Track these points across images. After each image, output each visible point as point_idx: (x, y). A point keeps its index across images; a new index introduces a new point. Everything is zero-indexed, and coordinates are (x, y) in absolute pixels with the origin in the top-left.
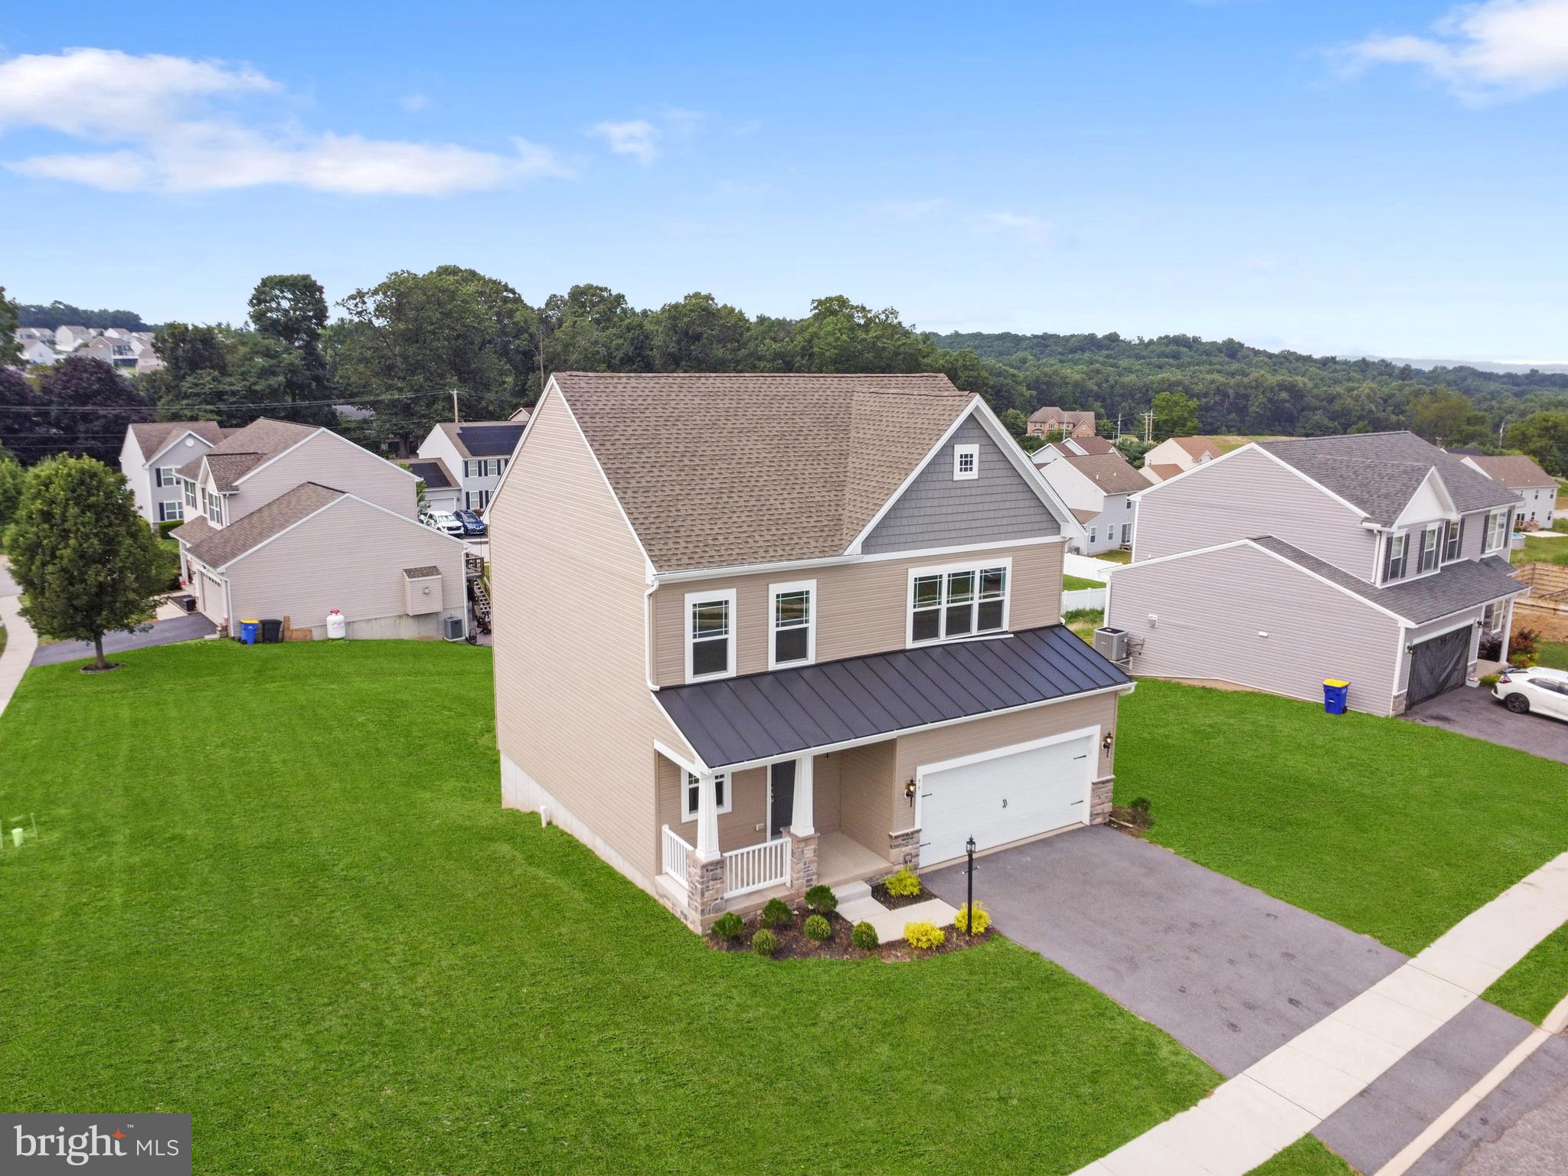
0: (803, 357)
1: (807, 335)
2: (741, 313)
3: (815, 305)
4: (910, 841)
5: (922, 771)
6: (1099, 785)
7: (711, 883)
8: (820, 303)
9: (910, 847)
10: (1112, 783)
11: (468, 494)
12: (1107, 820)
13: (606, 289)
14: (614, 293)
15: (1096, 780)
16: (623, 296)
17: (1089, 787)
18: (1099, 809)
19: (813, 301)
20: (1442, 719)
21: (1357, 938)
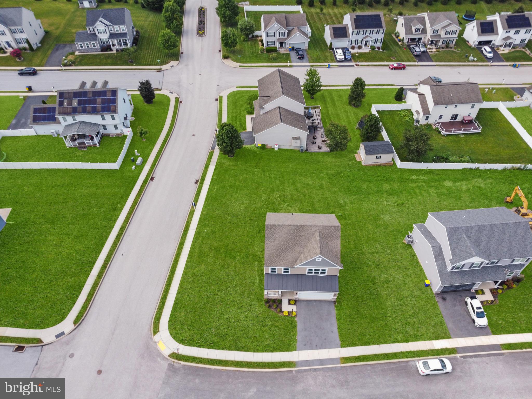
11: (352, 41)
20: (444, 299)
21: (338, 341)
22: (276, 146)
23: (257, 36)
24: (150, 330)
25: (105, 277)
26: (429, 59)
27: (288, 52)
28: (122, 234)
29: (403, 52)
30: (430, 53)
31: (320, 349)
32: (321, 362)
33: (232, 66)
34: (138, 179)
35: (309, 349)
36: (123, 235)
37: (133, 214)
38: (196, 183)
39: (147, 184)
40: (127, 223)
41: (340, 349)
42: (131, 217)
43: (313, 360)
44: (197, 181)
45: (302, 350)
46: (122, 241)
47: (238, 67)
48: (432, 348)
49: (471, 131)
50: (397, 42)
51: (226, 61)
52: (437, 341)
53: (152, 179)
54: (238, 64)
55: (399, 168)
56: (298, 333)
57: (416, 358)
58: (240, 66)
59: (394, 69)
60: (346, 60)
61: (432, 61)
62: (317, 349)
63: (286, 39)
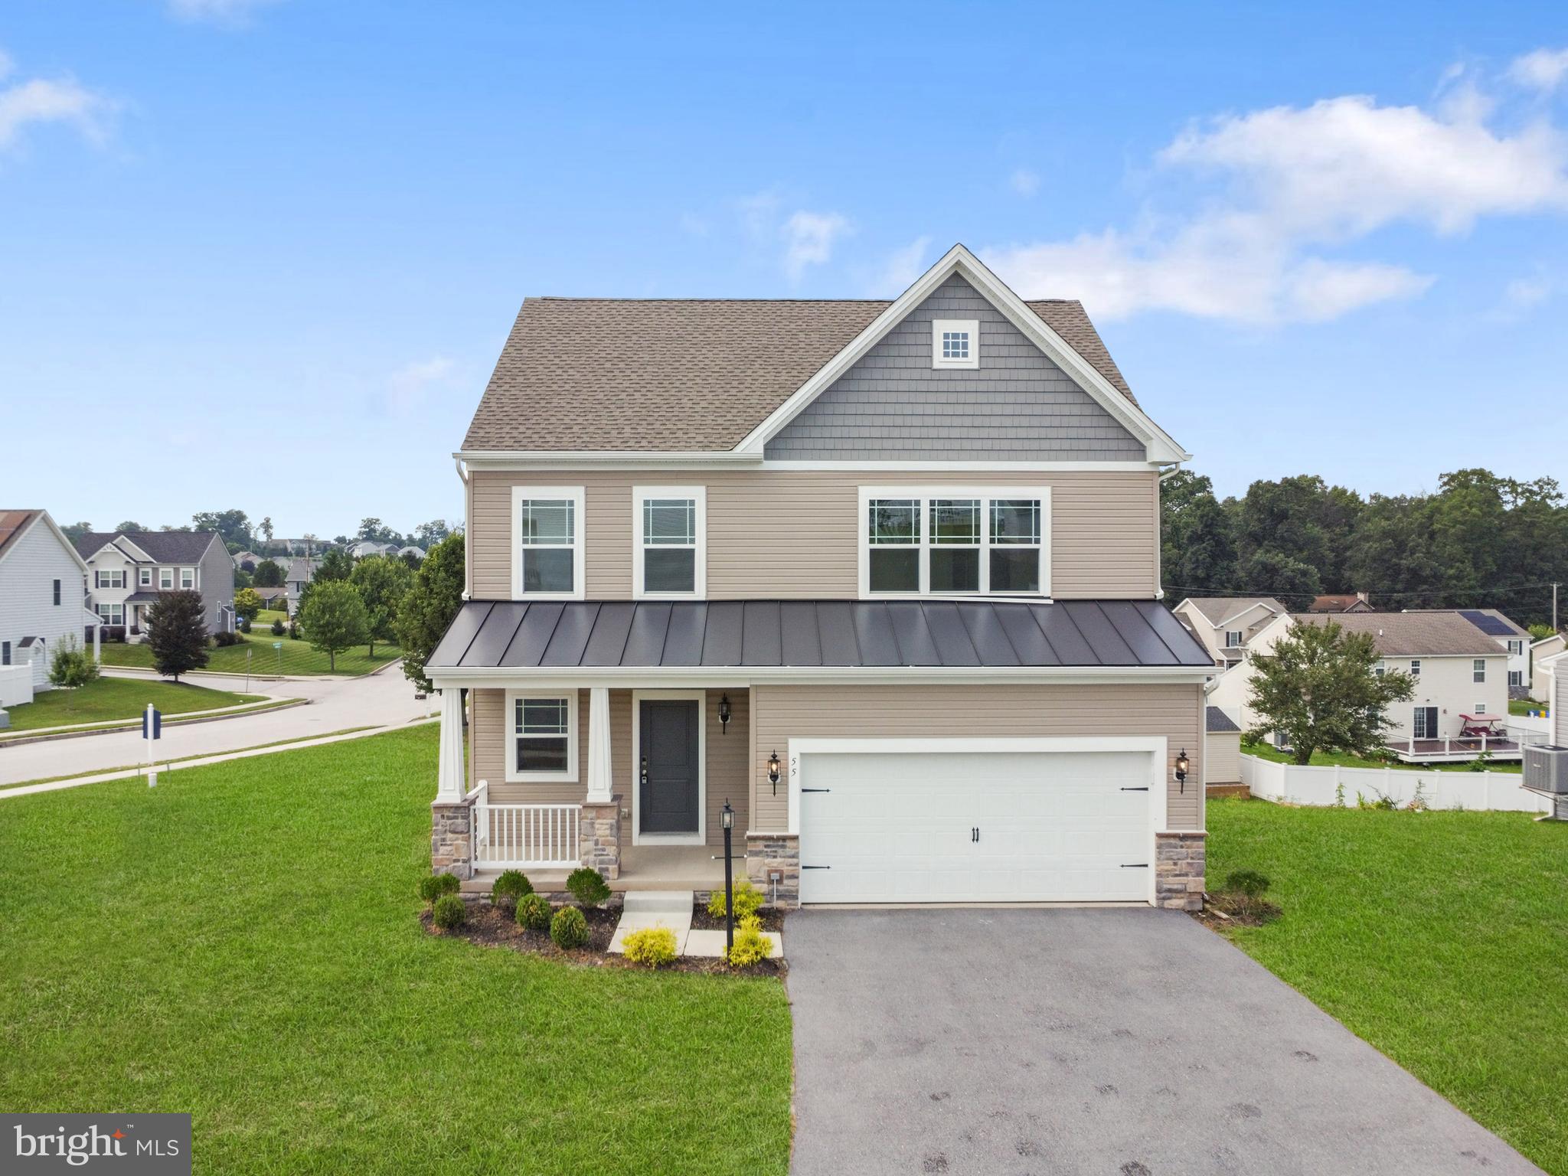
0: (1420, 535)
1: (1426, 511)
2: (1354, 494)
3: (1446, 479)
4: (780, 851)
5: (797, 747)
6: (1172, 841)
7: (449, 836)
8: (1452, 478)
9: (779, 860)
10: (1203, 843)
12: (1199, 906)
13: (1189, 472)
14: (1198, 475)
15: (1164, 830)
16: (1208, 479)
17: (1152, 842)
18: (1174, 883)
19: (1441, 476)
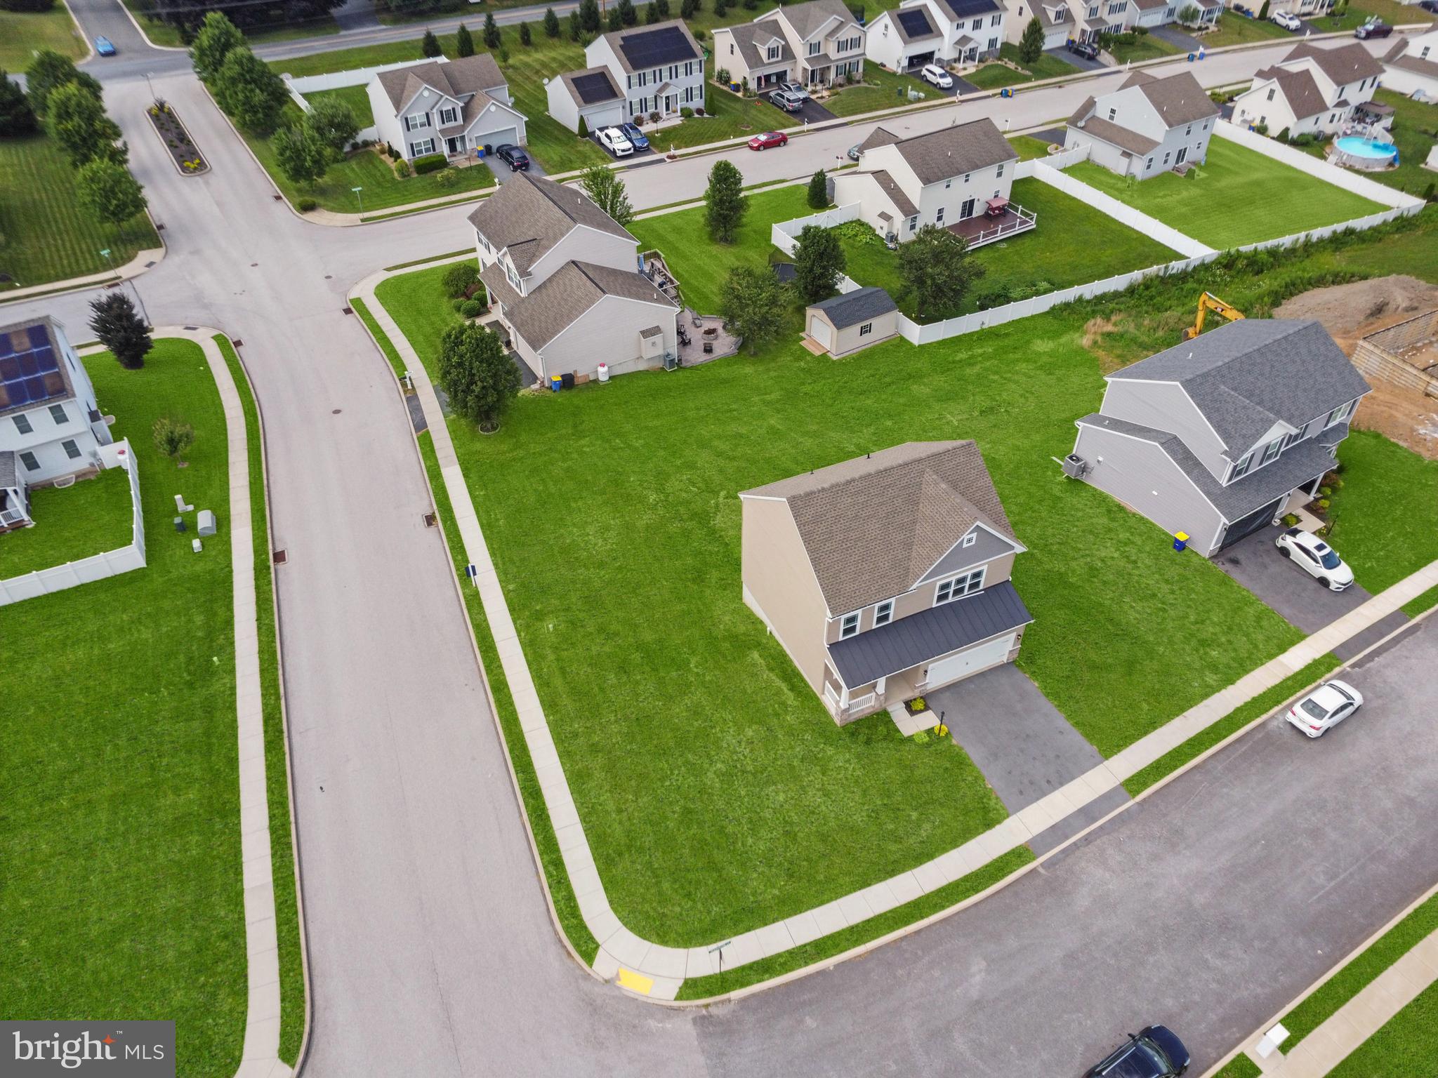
15: (1011, 649)
20: (1235, 562)
21: (1090, 748)
22: (601, 370)
23: (366, 144)
24: (565, 956)
25: (305, 877)
26: (825, 114)
27: (480, 162)
28: (281, 732)
29: (760, 111)
30: (820, 102)
31: (1062, 784)
32: (1087, 813)
33: (339, 224)
34: (231, 572)
35: (1038, 799)
36: (285, 734)
37: (280, 667)
38: (429, 524)
39: (273, 575)
40: (278, 698)
41: (1106, 763)
42: (281, 678)
43: (1065, 820)
44: (430, 520)
45: (1022, 808)
46: (295, 753)
47: (360, 223)
48: (1290, 674)
49: (1018, 230)
50: (730, 94)
51: (310, 216)
52: (1286, 654)
53: (279, 557)
54: (356, 217)
55: (920, 346)
56: (985, 773)
57: (1276, 709)
58: (363, 220)
59: (762, 148)
60: (638, 151)
61: (835, 117)
62: (1055, 789)
63: (463, 128)
